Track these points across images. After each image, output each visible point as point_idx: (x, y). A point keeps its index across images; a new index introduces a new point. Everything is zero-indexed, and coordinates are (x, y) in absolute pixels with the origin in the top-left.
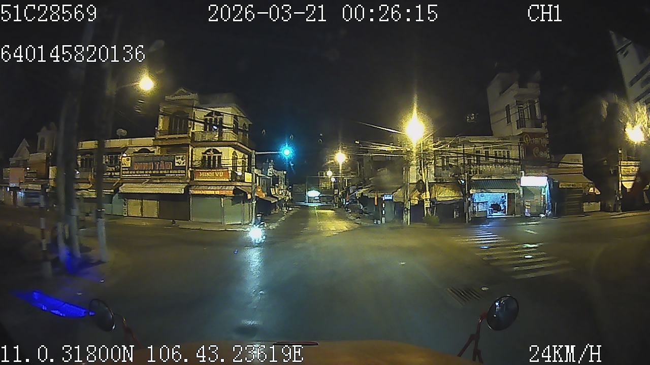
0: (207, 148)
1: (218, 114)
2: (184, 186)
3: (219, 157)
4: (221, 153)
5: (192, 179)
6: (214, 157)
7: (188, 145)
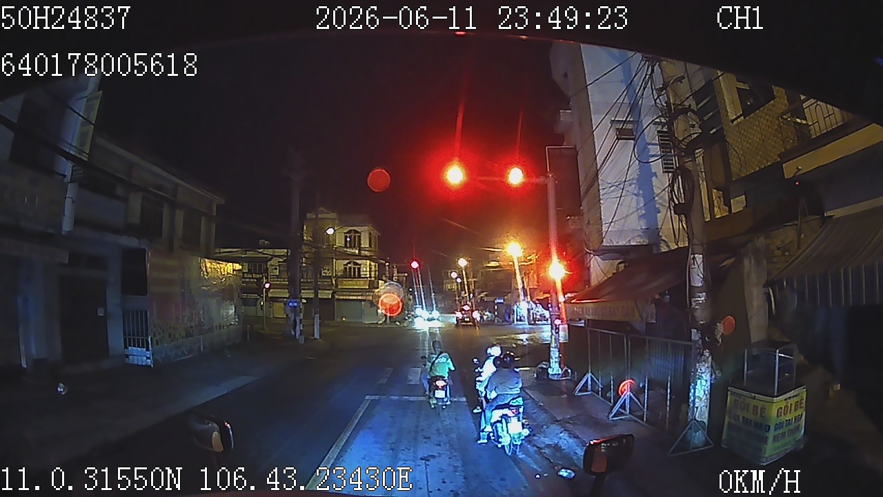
0: (348, 261)
1: (356, 232)
2: (331, 292)
3: (359, 269)
4: (360, 265)
5: (337, 286)
6: (354, 268)
7: (333, 259)
